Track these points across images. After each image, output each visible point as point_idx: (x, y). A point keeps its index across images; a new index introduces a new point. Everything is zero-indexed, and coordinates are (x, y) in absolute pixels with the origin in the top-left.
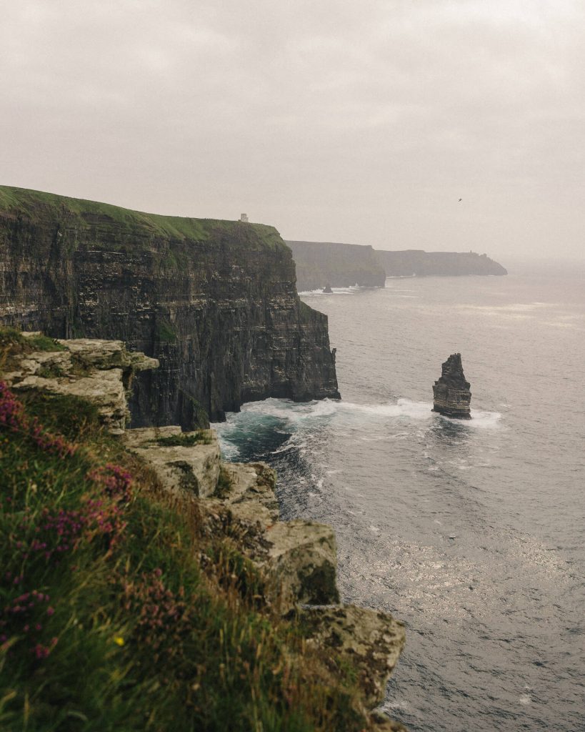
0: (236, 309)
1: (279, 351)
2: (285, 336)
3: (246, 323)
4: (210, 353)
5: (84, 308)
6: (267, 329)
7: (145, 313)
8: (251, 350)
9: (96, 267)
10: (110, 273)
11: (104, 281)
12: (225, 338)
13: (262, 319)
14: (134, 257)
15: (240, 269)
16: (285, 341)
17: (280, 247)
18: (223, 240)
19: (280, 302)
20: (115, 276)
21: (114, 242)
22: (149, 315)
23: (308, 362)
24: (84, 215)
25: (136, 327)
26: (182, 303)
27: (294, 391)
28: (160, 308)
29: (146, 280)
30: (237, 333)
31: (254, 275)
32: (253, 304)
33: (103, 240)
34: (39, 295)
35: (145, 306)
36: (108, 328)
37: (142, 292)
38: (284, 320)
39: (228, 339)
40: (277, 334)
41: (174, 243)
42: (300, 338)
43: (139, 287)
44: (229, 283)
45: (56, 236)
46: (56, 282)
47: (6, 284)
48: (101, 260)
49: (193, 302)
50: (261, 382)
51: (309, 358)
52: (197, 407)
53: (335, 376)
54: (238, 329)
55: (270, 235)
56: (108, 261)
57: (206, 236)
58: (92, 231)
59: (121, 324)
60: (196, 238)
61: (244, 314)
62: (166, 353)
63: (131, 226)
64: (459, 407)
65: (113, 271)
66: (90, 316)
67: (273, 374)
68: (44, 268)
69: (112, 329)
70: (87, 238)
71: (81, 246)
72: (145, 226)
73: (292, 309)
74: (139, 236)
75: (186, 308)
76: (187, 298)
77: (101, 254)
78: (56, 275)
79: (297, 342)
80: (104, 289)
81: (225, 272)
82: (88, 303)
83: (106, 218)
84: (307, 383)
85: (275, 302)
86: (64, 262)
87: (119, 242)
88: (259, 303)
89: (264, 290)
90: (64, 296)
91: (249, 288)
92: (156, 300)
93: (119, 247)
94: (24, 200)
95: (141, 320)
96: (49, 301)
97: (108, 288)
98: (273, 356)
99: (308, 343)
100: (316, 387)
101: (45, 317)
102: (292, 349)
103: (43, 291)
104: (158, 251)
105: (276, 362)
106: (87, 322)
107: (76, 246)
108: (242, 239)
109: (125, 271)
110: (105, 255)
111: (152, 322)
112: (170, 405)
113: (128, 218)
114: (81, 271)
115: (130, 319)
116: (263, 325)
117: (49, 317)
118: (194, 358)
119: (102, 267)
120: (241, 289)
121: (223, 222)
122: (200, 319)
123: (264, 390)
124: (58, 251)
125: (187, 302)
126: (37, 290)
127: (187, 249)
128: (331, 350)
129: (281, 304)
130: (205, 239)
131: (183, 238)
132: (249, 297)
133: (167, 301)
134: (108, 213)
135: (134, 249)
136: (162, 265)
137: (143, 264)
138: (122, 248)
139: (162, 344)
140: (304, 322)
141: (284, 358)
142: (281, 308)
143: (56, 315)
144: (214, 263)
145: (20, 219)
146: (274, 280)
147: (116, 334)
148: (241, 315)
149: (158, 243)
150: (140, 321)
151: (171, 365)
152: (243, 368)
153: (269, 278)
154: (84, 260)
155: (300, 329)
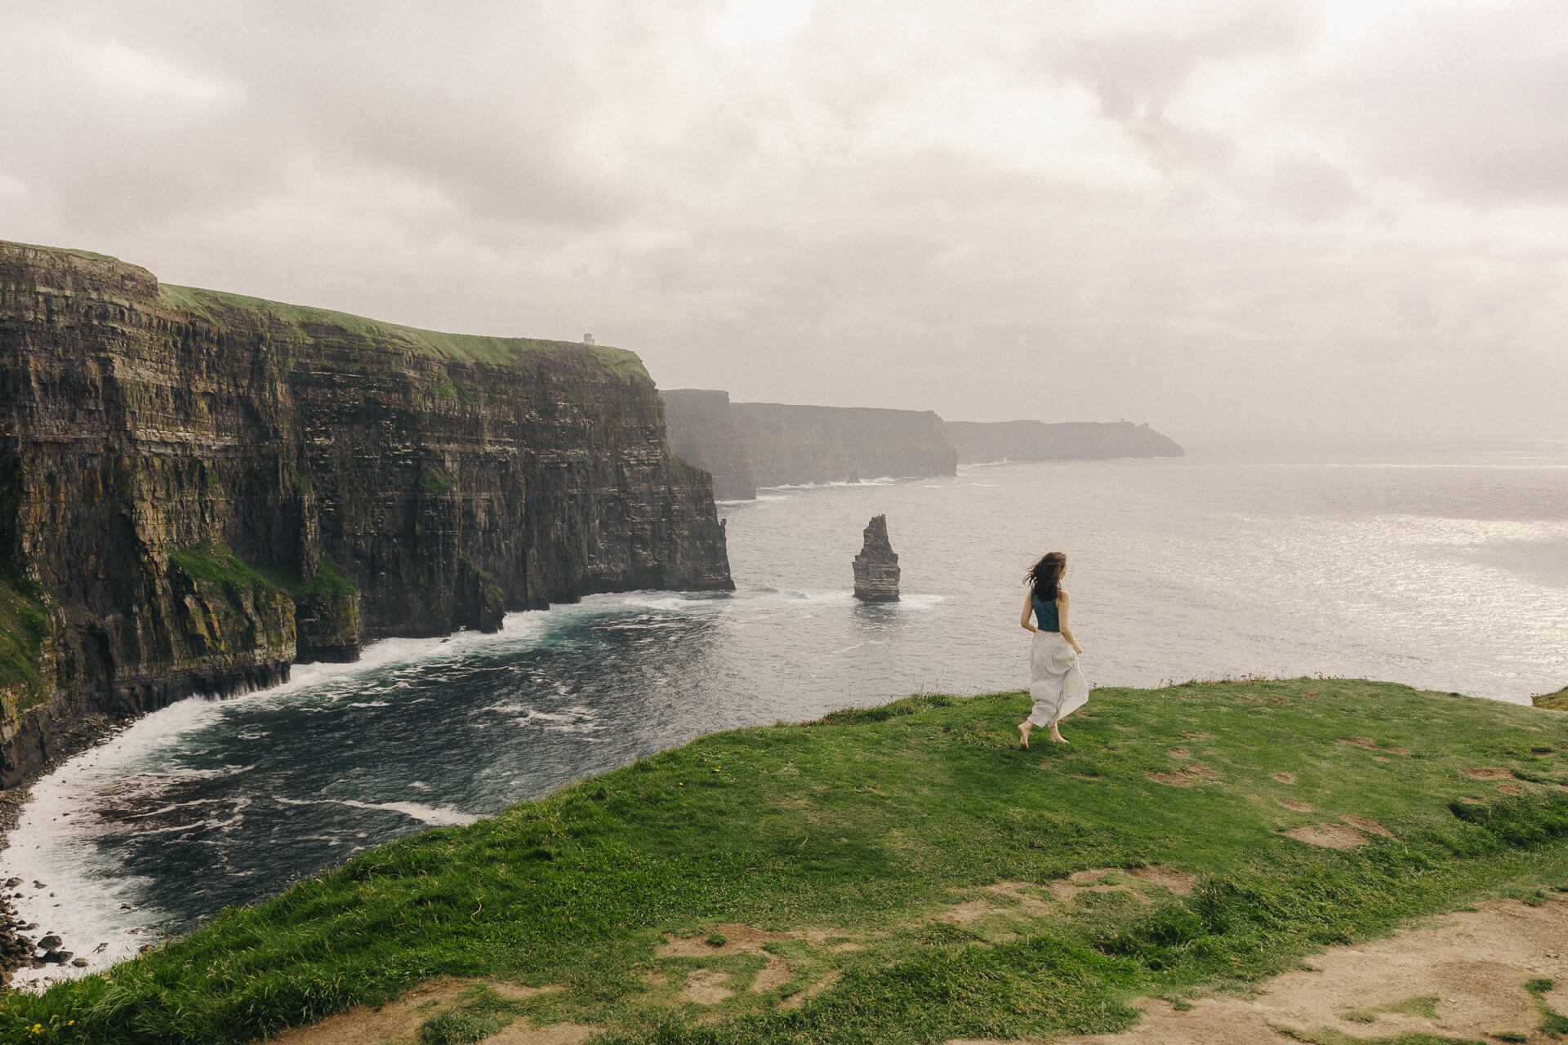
0: (570, 464)
1: (642, 523)
2: (649, 502)
3: (587, 483)
4: (527, 520)
5: (312, 447)
6: (620, 492)
7: (405, 456)
8: (597, 522)
9: (325, 394)
10: (348, 402)
11: (340, 413)
12: (553, 502)
13: (612, 478)
14: (379, 380)
15: (571, 407)
16: (648, 508)
17: (637, 379)
18: (540, 366)
19: (639, 454)
20: (354, 406)
21: (348, 361)
22: (411, 460)
23: (684, 538)
24: (303, 326)
25: (392, 475)
26: (469, 448)
27: (666, 579)
28: (428, 451)
29: (402, 414)
30: (574, 497)
31: (596, 416)
32: (597, 457)
33: (332, 357)
34: (238, 425)
35: (405, 447)
36: (349, 475)
37: (399, 428)
38: (648, 481)
39: (556, 504)
40: (636, 500)
41: (455, 368)
42: (671, 505)
43: (392, 421)
44: (555, 427)
45: (258, 350)
46: (260, 409)
47: (175, 403)
48: (332, 385)
49: (488, 448)
50: (616, 566)
51: (686, 533)
52: (484, 580)
53: (725, 557)
54: (575, 492)
55: (624, 362)
56: (342, 386)
57: (512, 360)
58: (316, 346)
59: (368, 469)
60: (492, 362)
61: (583, 471)
62: (435, 508)
63: (374, 340)
64: (881, 587)
65: (352, 400)
66: (323, 458)
67: (634, 555)
68: (241, 390)
69: (357, 477)
70: (308, 356)
71: (299, 364)
72: (395, 341)
73: (658, 464)
74: (386, 352)
75: (478, 456)
76: (478, 442)
77: (331, 378)
78: (261, 402)
79: (666, 510)
80: (340, 423)
81: (548, 410)
82: (318, 441)
83: (337, 330)
84: (683, 566)
85: (630, 455)
86: (271, 384)
87: (356, 361)
88: (605, 456)
89: (612, 438)
90: (274, 427)
91: (589, 435)
92: (420, 439)
93: (357, 367)
94: (207, 303)
95: (399, 466)
96: (253, 434)
97: (347, 423)
98: (633, 531)
99: (683, 512)
100: (698, 573)
101: (249, 455)
102: (659, 520)
103: (244, 420)
104: (421, 375)
105: (637, 538)
106: (318, 465)
107: (292, 365)
108: (574, 367)
109: (368, 400)
110: (337, 378)
111: (417, 469)
112: (445, 576)
113: (370, 331)
114: (303, 399)
115: (382, 463)
116: (614, 487)
117: (255, 454)
118: (497, 524)
119: (334, 394)
120: (576, 435)
121: (541, 342)
122: (507, 473)
123: (621, 578)
124: (261, 370)
125: (476, 447)
126: (231, 418)
127: (477, 376)
128: (719, 520)
129: (641, 458)
130: (510, 364)
131: (469, 362)
132: (589, 448)
133: (438, 442)
134: (340, 323)
135: (379, 370)
136: (428, 394)
137: (396, 391)
138: (361, 368)
139: (428, 496)
140: (676, 482)
141: (649, 533)
142: (641, 463)
143: (264, 451)
144: (527, 398)
145: (193, 324)
146: (626, 423)
147: (363, 482)
148: (579, 472)
149: (420, 363)
150: (397, 467)
151: (443, 524)
152: (585, 545)
153: (618, 420)
154: (306, 384)
155: (671, 492)
